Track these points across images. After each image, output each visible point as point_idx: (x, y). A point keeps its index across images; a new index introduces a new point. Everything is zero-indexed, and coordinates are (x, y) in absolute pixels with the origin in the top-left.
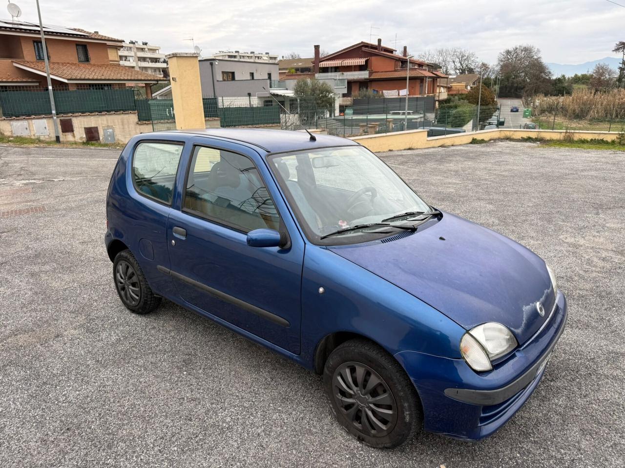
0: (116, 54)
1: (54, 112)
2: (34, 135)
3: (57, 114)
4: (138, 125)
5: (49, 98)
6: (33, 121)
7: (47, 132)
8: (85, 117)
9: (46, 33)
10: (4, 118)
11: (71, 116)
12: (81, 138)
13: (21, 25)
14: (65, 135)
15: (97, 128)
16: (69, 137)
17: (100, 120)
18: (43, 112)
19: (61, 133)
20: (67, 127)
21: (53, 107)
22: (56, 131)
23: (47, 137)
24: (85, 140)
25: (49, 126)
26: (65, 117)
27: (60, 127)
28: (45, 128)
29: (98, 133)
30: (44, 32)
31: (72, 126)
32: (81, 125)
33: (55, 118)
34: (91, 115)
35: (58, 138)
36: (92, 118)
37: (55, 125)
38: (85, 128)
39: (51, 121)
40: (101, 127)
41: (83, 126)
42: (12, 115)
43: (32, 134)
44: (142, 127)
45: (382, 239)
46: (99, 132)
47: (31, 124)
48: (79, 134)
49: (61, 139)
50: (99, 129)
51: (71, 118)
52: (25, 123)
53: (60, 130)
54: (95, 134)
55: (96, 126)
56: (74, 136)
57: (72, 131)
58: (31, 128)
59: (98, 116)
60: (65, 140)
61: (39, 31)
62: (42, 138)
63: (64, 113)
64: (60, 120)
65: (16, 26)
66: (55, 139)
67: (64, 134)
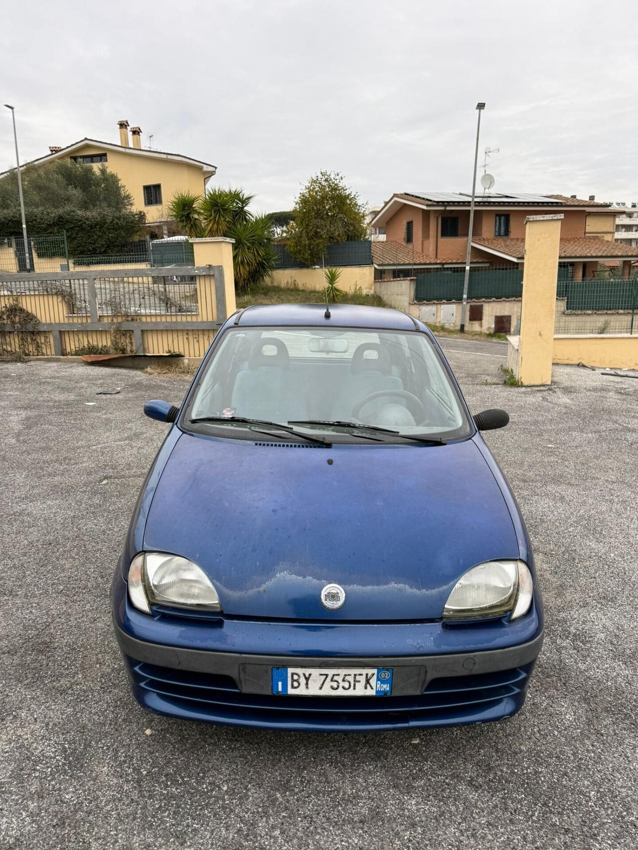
0: (612, 223)
1: (465, 296)
2: (439, 322)
3: (468, 298)
4: (563, 315)
5: (464, 281)
6: (442, 306)
7: (453, 319)
8: (500, 303)
9: (477, 204)
10: (415, 302)
11: (484, 301)
12: (489, 328)
13: (489, 197)
14: (472, 324)
15: (510, 317)
16: (476, 327)
17: (516, 307)
18: (454, 297)
19: (468, 321)
20: (476, 315)
21: (466, 290)
22: (463, 319)
23: (452, 325)
24: (492, 331)
25: (457, 313)
26: (475, 302)
27: (468, 314)
28: (453, 314)
29: (510, 324)
30: (476, 202)
31: (482, 313)
32: (492, 312)
33: (465, 303)
34: (507, 301)
35: (462, 326)
36: (507, 304)
37: (464, 312)
38: (496, 317)
39: (460, 307)
40: (515, 316)
41: (494, 314)
42: (424, 299)
43: (438, 321)
44: (569, 318)
45: (256, 442)
46: (512, 322)
47: (439, 310)
48: (488, 323)
49: (466, 329)
50: (512, 318)
51: (483, 303)
52: (434, 309)
53: (467, 318)
54: (506, 325)
55: (509, 314)
56: (481, 325)
57: (480, 319)
58: (439, 315)
59: (514, 302)
60: (470, 330)
61: (469, 202)
62: (447, 326)
63: (477, 298)
64: (471, 306)
65: (485, 200)
66: (459, 328)
67: (471, 322)
